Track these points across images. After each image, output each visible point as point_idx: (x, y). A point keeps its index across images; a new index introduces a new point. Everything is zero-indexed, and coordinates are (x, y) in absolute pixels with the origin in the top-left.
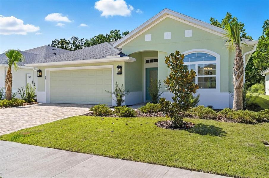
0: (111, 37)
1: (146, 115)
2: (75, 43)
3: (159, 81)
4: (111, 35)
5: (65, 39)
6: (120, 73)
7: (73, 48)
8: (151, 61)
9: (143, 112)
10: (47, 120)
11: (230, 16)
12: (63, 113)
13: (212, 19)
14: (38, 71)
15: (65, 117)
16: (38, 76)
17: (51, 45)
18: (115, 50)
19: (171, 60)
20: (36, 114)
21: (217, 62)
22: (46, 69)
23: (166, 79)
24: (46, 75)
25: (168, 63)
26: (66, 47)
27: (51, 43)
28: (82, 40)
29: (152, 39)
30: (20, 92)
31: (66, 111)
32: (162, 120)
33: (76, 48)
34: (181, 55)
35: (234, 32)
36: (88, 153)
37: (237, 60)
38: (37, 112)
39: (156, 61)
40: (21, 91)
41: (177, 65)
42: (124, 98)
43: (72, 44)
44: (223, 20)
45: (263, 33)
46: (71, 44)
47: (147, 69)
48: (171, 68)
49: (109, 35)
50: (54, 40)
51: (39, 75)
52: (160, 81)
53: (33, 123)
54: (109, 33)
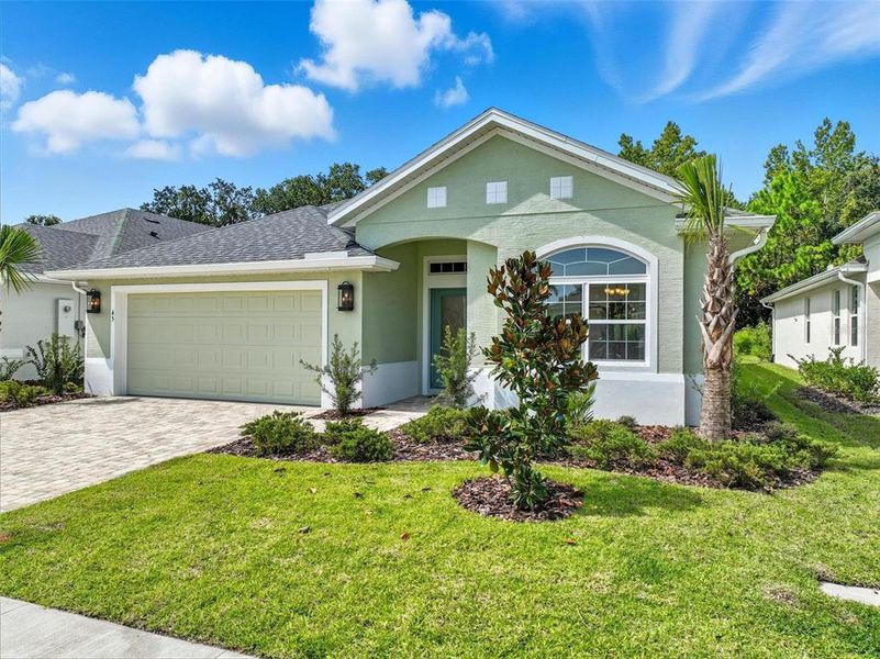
0: (334, 186)
1: (423, 449)
2: (226, 200)
3: (469, 336)
4: (332, 178)
5: (194, 188)
6: (348, 307)
7: (219, 213)
8: (447, 268)
9: (417, 441)
10: (96, 470)
11: (677, 132)
12: (158, 439)
13: (625, 140)
14: (88, 293)
15: (159, 459)
16: (90, 308)
17: (150, 203)
18: (336, 232)
19: (508, 284)
20: (65, 441)
21: (649, 279)
22: (114, 289)
23: (490, 345)
24: (113, 308)
25: (498, 292)
26: (196, 211)
27: (151, 199)
28: (246, 191)
29: (448, 203)
30: (32, 358)
31: (170, 431)
32: (478, 474)
33: (228, 215)
34: (541, 267)
35: (704, 190)
36: (198, 641)
37: (715, 277)
38: (72, 436)
39: (461, 267)
40: (35, 355)
41: (528, 300)
42: (358, 387)
43: (217, 203)
44: (656, 142)
45: (765, 182)
46: (213, 204)
47: (432, 291)
48: (508, 309)
49: (327, 178)
50: (161, 190)
51: (93, 306)
52: (473, 334)
53: (41, 485)
54: (326, 173)
